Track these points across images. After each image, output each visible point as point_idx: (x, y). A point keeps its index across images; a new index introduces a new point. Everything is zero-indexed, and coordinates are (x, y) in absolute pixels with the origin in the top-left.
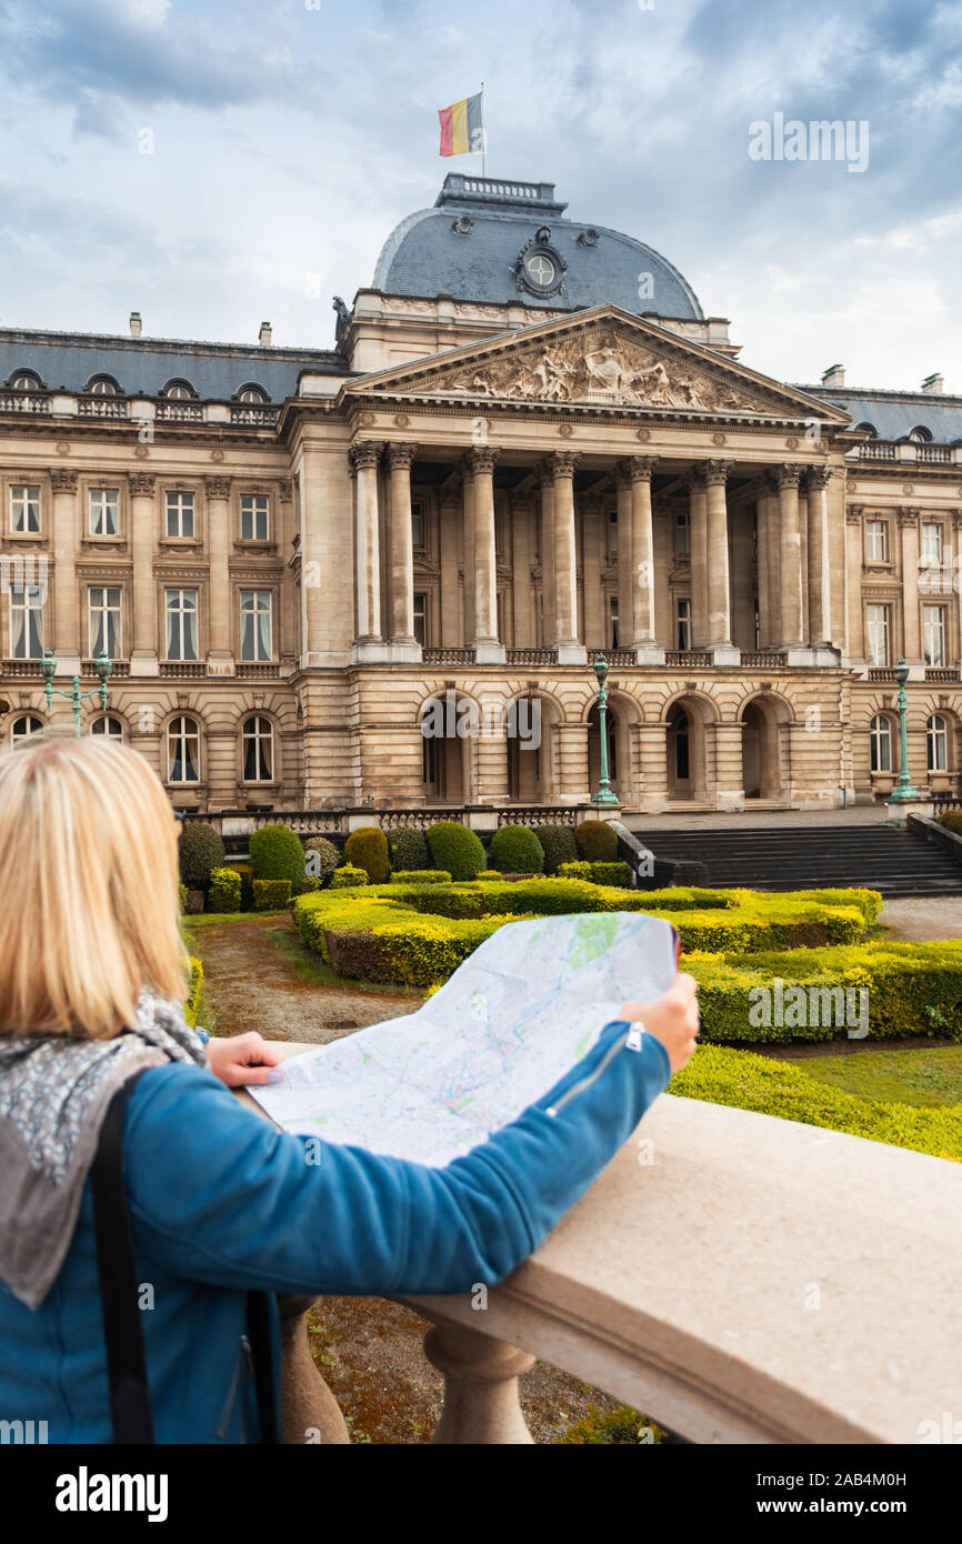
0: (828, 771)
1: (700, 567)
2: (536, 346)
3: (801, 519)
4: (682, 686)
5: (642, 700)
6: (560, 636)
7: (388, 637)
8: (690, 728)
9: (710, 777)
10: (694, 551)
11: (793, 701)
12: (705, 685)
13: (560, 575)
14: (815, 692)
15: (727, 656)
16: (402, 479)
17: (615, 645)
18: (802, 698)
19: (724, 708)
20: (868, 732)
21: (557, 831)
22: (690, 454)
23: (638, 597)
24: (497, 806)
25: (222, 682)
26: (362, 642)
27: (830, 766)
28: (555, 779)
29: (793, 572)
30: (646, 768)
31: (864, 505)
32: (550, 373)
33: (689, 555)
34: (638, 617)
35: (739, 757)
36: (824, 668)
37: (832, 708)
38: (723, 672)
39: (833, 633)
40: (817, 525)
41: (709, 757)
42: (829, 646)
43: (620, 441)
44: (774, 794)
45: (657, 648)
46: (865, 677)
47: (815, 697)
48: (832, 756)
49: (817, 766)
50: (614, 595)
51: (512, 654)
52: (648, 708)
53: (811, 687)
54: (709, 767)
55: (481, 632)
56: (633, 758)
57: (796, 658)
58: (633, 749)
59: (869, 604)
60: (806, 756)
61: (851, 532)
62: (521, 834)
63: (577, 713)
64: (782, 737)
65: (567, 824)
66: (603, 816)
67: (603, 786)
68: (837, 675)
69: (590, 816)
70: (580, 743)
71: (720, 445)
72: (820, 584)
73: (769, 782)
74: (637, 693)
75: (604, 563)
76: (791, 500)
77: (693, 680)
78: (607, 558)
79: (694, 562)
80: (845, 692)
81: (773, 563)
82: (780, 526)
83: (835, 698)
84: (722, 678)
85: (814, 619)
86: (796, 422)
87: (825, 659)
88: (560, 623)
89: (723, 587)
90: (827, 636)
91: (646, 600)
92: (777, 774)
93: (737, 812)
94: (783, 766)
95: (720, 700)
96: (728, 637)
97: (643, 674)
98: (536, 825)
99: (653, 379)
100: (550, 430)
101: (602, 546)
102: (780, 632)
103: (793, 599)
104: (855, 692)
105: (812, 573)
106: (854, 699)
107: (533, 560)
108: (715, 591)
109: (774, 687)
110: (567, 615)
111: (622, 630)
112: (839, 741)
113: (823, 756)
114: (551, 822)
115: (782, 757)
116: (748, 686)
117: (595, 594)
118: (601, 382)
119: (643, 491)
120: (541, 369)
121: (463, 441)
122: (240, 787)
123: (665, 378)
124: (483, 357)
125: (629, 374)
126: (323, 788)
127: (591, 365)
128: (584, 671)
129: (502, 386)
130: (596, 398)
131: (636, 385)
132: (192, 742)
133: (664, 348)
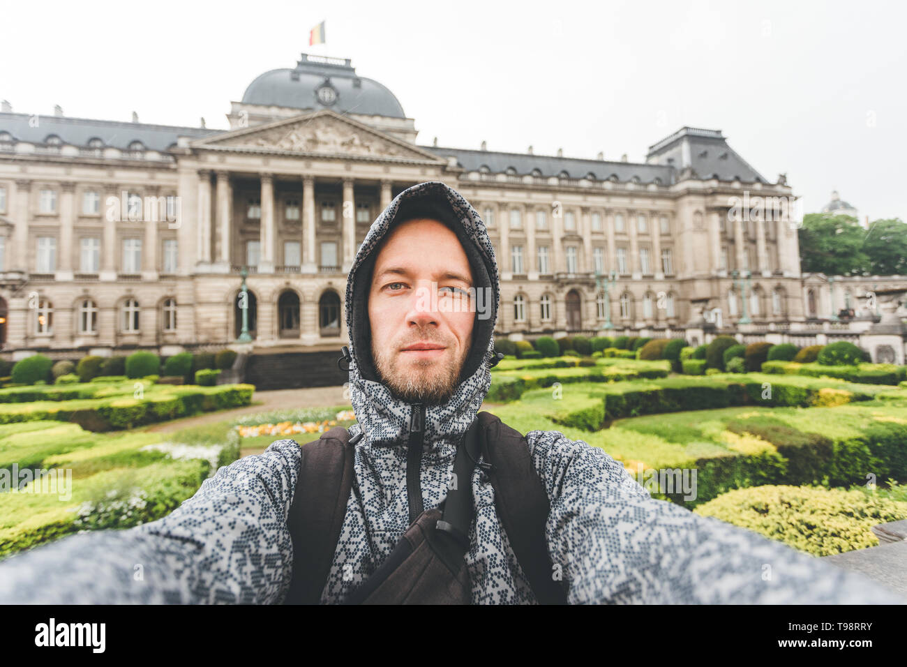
2: (291, 125)
7: (213, 261)
16: (224, 188)
22: (371, 176)
25: (150, 283)
26: (200, 263)
32: (299, 138)
43: (337, 170)
51: (278, 268)
55: (262, 258)
71: (387, 172)
86: (427, 162)
99: (352, 142)
118: (325, 143)
119: (349, 193)
120: (293, 137)
121: (254, 169)
122: (159, 334)
123: (357, 142)
124: (263, 130)
125: (340, 140)
126: (184, 332)
127: (320, 136)
128: (314, 276)
129: (274, 143)
130: (321, 150)
131: (343, 144)
132: (137, 314)
133: (357, 128)
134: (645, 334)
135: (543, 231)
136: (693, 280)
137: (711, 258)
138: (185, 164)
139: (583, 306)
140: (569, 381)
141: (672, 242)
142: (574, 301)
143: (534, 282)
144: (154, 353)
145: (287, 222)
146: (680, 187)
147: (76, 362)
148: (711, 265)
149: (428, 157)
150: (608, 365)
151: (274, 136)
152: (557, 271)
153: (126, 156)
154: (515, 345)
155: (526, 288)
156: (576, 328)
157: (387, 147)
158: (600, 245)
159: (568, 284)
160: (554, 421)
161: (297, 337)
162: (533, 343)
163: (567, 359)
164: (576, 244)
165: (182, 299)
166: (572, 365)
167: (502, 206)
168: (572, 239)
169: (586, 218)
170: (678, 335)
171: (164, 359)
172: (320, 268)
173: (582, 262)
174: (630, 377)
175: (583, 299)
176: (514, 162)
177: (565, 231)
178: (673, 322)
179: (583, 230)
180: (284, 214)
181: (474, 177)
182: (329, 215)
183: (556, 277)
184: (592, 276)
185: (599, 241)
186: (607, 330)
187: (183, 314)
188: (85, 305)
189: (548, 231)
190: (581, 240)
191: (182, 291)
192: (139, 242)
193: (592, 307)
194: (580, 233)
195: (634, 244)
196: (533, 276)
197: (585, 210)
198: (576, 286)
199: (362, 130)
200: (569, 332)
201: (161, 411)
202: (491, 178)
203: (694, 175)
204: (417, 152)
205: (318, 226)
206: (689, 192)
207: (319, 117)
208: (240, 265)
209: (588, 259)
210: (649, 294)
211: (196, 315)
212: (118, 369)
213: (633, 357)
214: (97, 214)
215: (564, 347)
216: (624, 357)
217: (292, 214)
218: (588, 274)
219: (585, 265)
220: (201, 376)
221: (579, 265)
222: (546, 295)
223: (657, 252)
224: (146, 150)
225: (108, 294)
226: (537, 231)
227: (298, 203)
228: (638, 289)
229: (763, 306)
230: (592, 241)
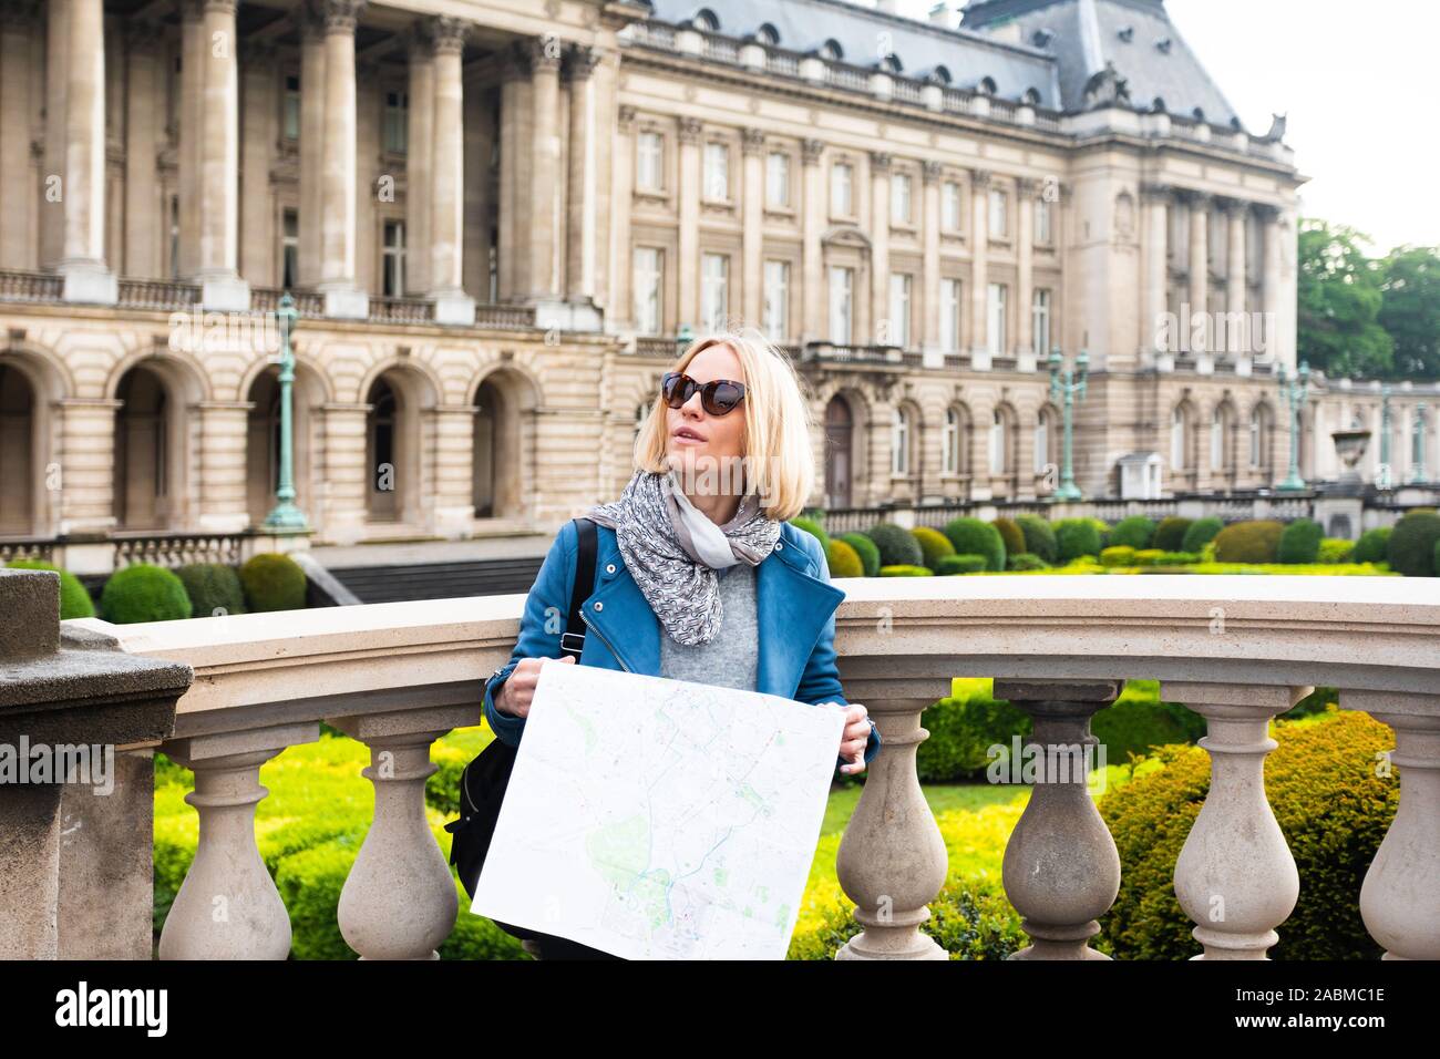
0: (583, 478)
1: (421, 174)
3: (560, 119)
4: (392, 350)
5: (333, 370)
6: (207, 263)
8: (398, 415)
9: (426, 487)
10: (413, 149)
11: (542, 378)
12: (426, 352)
13: (210, 166)
14: (571, 366)
15: (456, 309)
17: (288, 283)
18: (555, 374)
19: (450, 386)
20: (631, 425)
21: (212, 572)
23: (330, 211)
24: (110, 535)
27: (587, 471)
28: (192, 492)
29: (546, 193)
30: (334, 475)
31: (637, 109)
33: (404, 154)
34: (330, 242)
35: (468, 458)
36: (585, 333)
37: (591, 389)
38: (448, 332)
39: (596, 282)
40: (579, 128)
41: (425, 459)
42: (590, 302)
44: (512, 511)
45: (357, 290)
46: (631, 349)
47: (570, 374)
48: (590, 458)
49: (571, 471)
50: (292, 205)
51: (125, 287)
52: (340, 383)
53: (565, 359)
54: (426, 473)
55: (74, 249)
56: (315, 460)
57: (548, 317)
58: (315, 445)
59: (640, 246)
60: (557, 458)
61: (620, 142)
62: (154, 578)
63: (230, 387)
64: (525, 430)
65: (226, 560)
66: (280, 547)
67: (284, 499)
68: (600, 344)
69: (262, 547)
70: (234, 436)
72: (580, 215)
73: (506, 497)
74: (324, 360)
75: (275, 153)
77: (406, 342)
78: (279, 145)
79: (413, 164)
80: (608, 367)
81: (520, 178)
82: (531, 125)
83: (594, 376)
84: (448, 341)
85: (572, 263)
87: (584, 320)
88: (207, 244)
89: (452, 207)
91: (341, 216)
92: (517, 484)
93: (463, 539)
94: (525, 471)
95: (444, 373)
96: (457, 280)
97: (335, 330)
98: (176, 563)
101: (273, 127)
102: (528, 277)
103: (546, 233)
104: (619, 368)
105: (571, 198)
106: (619, 379)
107: (162, 138)
108: (441, 211)
109: (517, 357)
110: (218, 231)
111: (303, 261)
112: (598, 437)
113: (578, 458)
114: (200, 558)
115: (525, 458)
116: (483, 354)
117: (262, 202)
135: (779, 216)
136: (1102, 376)
139: (858, 438)
141: (1058, 272)
142: (841, 423)
148: (1142, 337)
152: (810, 337)
159: (835, 374)
164: (852, 259)
168: (848, 243)
169: (880, 187)
173: (864, 314)
175: (862, 417)
177: (831, 222)
179: (872, 218)
183: (806, 355)
184: (893, 356)
185: (905, 255)
189: (792, 218)
190: (866, 250)
194: (863, 228)
195: (980, 270)
197: (878, 163)
198: (854, 382)
209: (879, 305)
210: (1003, 410)
218: (883, 350)
219: (871, 323)
221: (855, 322)
223: (1025, 296)
226: (766, 214)
228: (981, 397)
229: (1230, 449)
230: (893, 255)
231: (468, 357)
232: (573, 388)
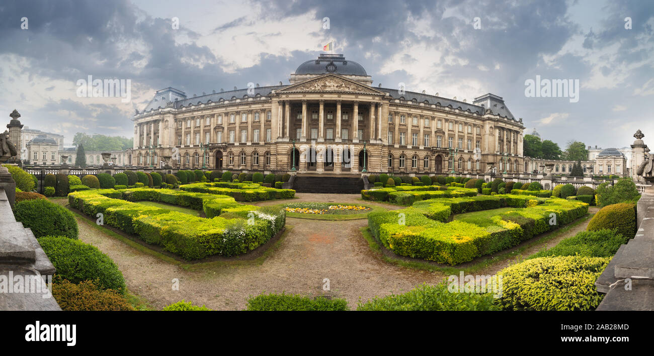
0: (378, 166)
2: (315, 80)
3: (375, 113)
7: (283, 137)
11: (371, 151)
14: (376, 149)
15: (356, 141)
16: (287, 107)
18: (373, 150)
19: (355, 152)
22: (350, 99)
23: (337, 128)
25: (262, 146)
26: (278, 138)
29: (372, 124)
31: (395, 112)
32: (318, 85)
34: (337, 132)
35: (358, 162)
36: (379, 144)
37: (380, 152)
38: (355, 144)
39: (384, 137)
40: (379, 114)
42: (380, 139)
43: (334, 97)
45: (340, 139)
46: (387, 147)
48: (379, 163)
49: (376, 165)
51: (308, 140)
54: (352, 165)
55: (302, 136)
57: (372, 142)
60: (373, 163)
64: (369, 159)
68: (381, 146)
71: (357, 98)
72: (379, 126)
76: (373, 109)
80: (383, 149)
82: (370, 114)
83: (381, 150)
85: (377, 133)
86: (376, 94)
87: (379, 142)
88: (319, 134)
89: (356, 126)
90: (380, 137)
92: (368, 167)
93: (356, 174)
94: (369, 165)
96: (357, 137)
97: (336, 144)
99: (341, 85)
100: (319, 96)
102: (369, 136)
103: (372, 129)
104: (385, 149)
105: (377, 125)
108: (354, 127)
109: (367, 148)
110: (320, 132)
112: (381, 160)
115: (370, 163)
116: (360, 147)
118: (330, 87)
119: (339, 107)
120: (316, 85)
121: (300, 99)
122: (264, 166)
123: (343, 85)
124: (303, 83)
125: (336, 85)
126: (273, 166)
127: (328, 84)
128: (323, 143)
129: (308, 88)
130: (328, 89)
131: (337, 87)
132: (257, 157)
133: (344, 80)
134: (468, 176)
135: (427, 128)
136: (488, 155)
137: (495, 146)
138: (274, 99)
139: (443, 162)
140: (436, 196)
141: (481, 138)
142: (439, 160)
143: (421, 150)
144: (262, 173)
145: (312, 120)
146: (486, 116)
147: (238, 174)
148: (495, 149)
149: (376, 92)
150: (453, 190)
151: (308, 85)
152: (432, 146)
153: (255, 100)
154: (412, 178)
155: (418, 153)
156: (439, 172)
157: (357, 87)
158: (451, 136)
159: (437, 152)
160: (428, 216)
161: (315, 170)
162: (420, 178)
163: (435, 186)
164: (442, 135)
165: (272, 152)
166: (437, 189)
167: (410, 115)
168: (440, 132)
169: (447, 124)
170: (481, 177)
171: (265, 176)
172: (325, 140)
174: (461, 196)
175: (443, 159)
176: (416, 96)
177: (437, 129)
178: (478, 171)
180: (312, 116)
181: (397, 101)
182: (330, 117)
183: (432, 149)
184: (448, 150)
185: (451, 134)
186: (452, 174)
187: (273, 158)
188: (242, 155)
189: (430, 128)
190: (444, 133)
191: (272, 149)
192: (258, 130)
193: (447, 163)
194: (444, 130)
195: (466, 137)
196: (422, 147)
197: (447, 120)
198: (441, 153)
199: (346, 80)
200: (436, 174)
201: (261, 197)
202: (405, 103)
203: (491, 113)
204: (371, 90)
205: (325, 121)
206: (489, 119)
207: (327, 76)
208: (293, 138)
209: (446, 142)
210: (470, 159)
211: (277, 159)
212: (250, 179)
213: (463, 187)
214: (246, 121)
215: (433, 181)
216: (459, 186)
217: (314, 116)
218: (446, 149)
219: (445, 144)
220: (277, 184)
221: (442, 144)
222: (427, 157)
223: (475, 142)
224: (261, 96)
225: (249, 150)
226: (425, 127)
227: (318, 112)
228: (466, 157)
229: (511, 167)
230: (449, 134)
231: (358, 148)
232: (377, 152)
